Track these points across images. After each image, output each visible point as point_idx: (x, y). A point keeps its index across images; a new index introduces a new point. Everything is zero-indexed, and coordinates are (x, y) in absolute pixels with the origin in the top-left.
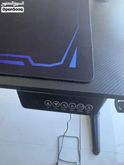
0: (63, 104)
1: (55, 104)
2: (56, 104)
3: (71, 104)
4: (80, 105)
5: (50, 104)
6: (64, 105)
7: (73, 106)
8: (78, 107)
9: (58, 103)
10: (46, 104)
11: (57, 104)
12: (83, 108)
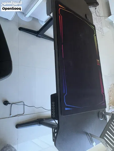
3: (54, 110)
4: (54, 113)
9: (54, 106)
10: (53, 102)
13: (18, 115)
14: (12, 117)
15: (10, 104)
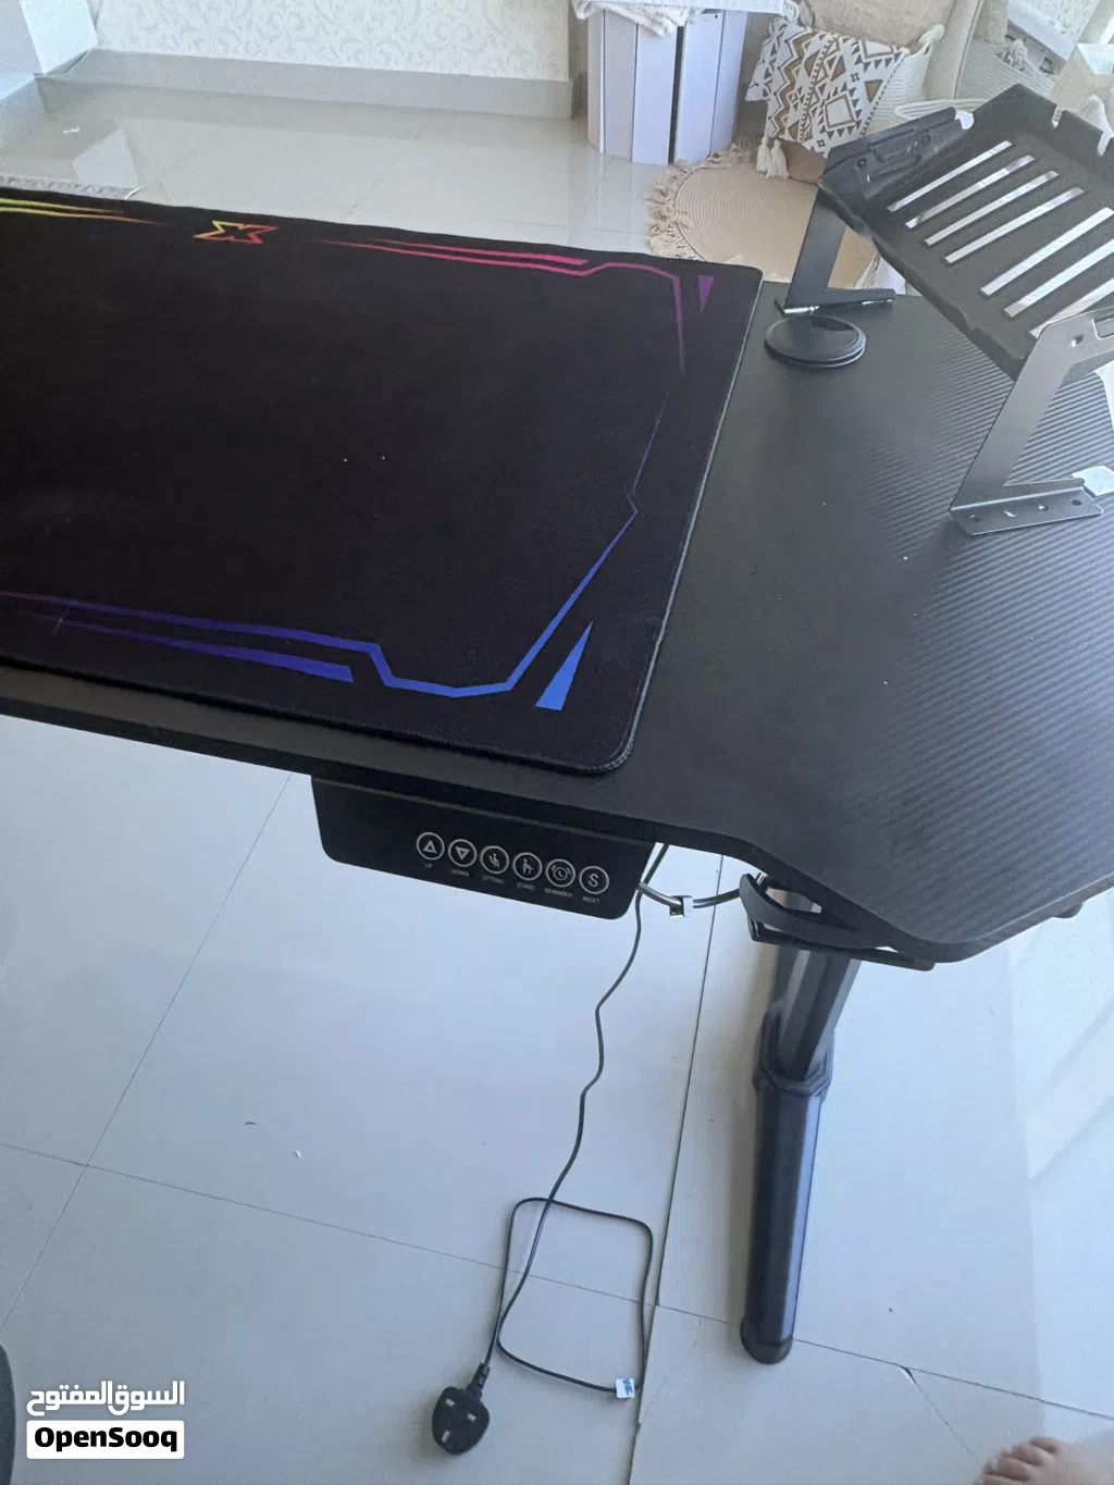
0: (490, 852)
1: (459, 849)
2: (462, 852)
3: (523, 857)
4: (556, 863)
5: (438, 848)
6: (495, 861)
7: (529, 867)
8: (550, 872)
9: (469, 847)
10: (422, 847)
11: (467, 851)
12: (570, 877)
13: (648, 1299)
14: (640, 1385)
15: (481, 1373)
